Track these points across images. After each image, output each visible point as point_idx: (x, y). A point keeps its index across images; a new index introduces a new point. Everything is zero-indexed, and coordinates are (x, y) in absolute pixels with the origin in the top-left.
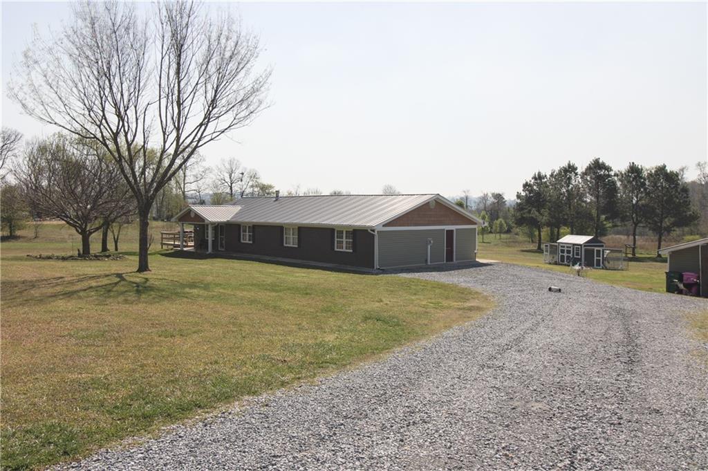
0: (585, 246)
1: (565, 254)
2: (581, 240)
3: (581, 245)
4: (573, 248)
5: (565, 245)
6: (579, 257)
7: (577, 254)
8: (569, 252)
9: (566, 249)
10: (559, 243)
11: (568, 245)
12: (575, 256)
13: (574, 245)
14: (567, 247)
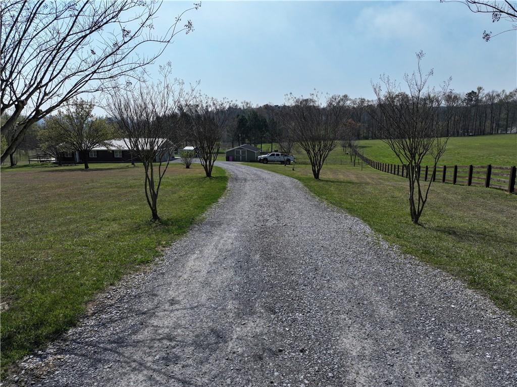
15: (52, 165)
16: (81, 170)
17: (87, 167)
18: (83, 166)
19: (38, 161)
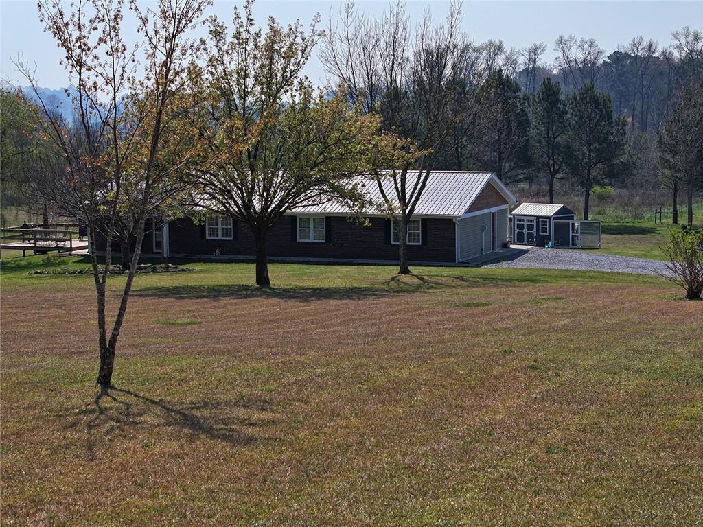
0: (554, 219)
1: (525, 231)
2: (549, 210)
3: (549, 218)
4: (538, 223)
5: (525, 219)
6: (547, 234)
7: (544, 230)
8: (530, 227)
9: (525, 223)
10: (514, 215)
11: (529, 218)
12: (540, 233)
13: (538, 217)
14: (528, 221)
15: (78, 267)
16: (239, 292)
17: (263, 279)
18: (245, 274)
19: (24, 248)
